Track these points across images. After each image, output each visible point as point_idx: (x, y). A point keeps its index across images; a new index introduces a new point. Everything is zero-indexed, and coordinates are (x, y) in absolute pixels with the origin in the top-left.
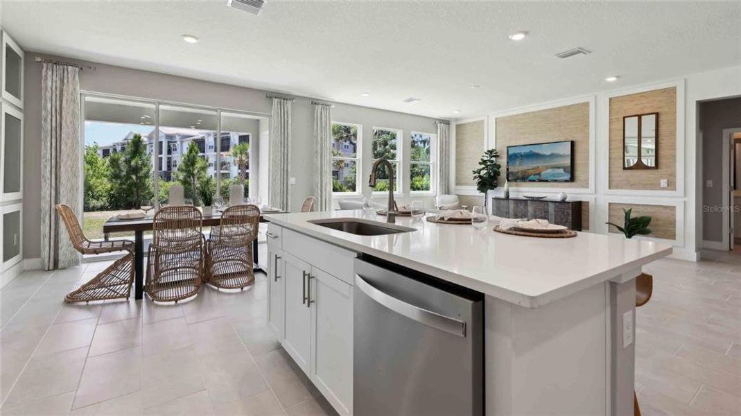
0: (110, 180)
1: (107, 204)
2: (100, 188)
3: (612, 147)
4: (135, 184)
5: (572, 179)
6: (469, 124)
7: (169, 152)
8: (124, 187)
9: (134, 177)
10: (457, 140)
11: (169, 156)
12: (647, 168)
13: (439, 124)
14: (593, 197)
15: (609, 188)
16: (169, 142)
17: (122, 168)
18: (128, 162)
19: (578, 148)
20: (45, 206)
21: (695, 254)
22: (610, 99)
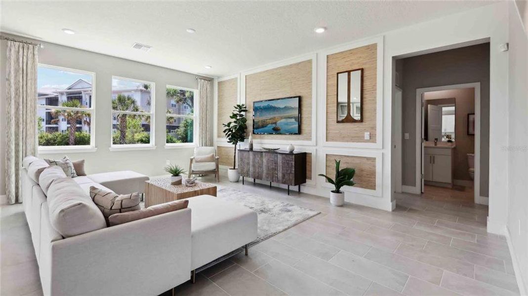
3: (329, 101)
5: (300, 132)
6: (227, 81)
10: (219, 96)
12: (355, 121)
13: (199, 80)
14: (315, 148)
15: (327, 141)
19: (304, 103)
21: (390, 204)
22: (328, 57)
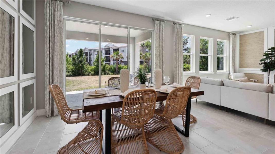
0: (73, 66)
1: (72, 74)
2: (69, 68)
4: (81, 67)
7: (90, 56)
8: (77, 68)
9: (80, 64)
10: (241, 44)
11: (90, 57)
13: (231, 35)
16: (90, 52)
17: (76, 61)
18: (78, 59)
20: (47, 80)
